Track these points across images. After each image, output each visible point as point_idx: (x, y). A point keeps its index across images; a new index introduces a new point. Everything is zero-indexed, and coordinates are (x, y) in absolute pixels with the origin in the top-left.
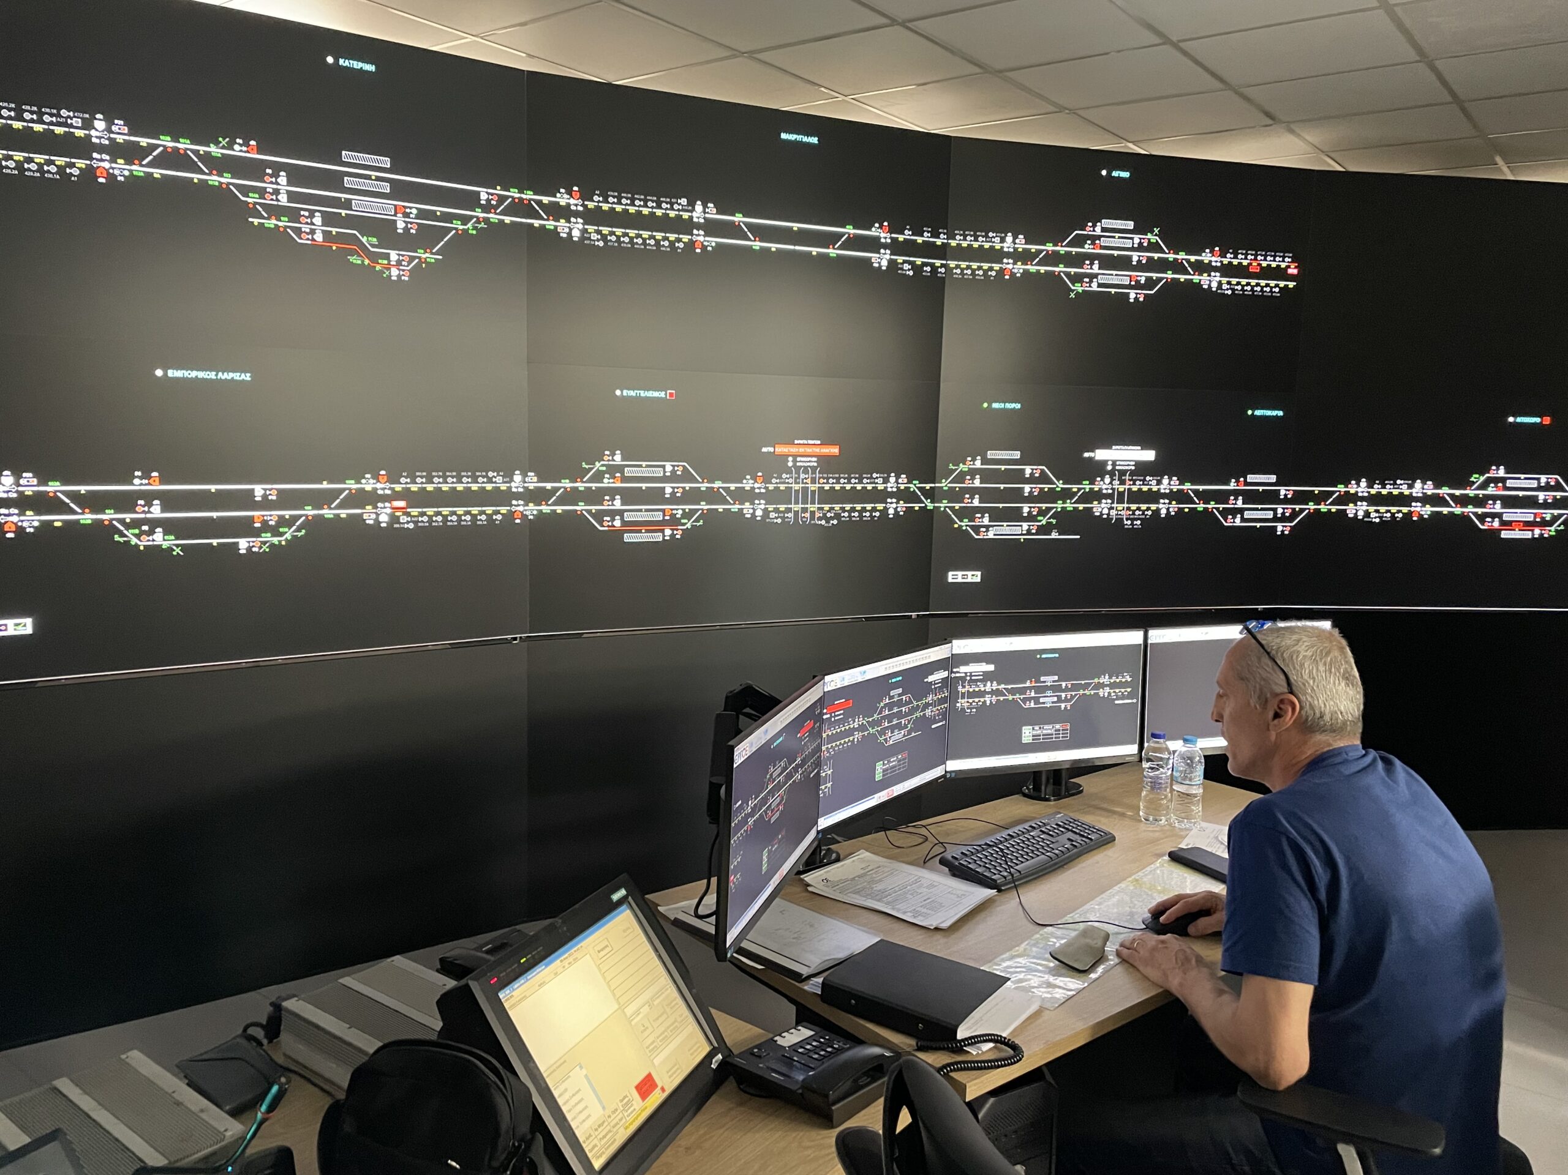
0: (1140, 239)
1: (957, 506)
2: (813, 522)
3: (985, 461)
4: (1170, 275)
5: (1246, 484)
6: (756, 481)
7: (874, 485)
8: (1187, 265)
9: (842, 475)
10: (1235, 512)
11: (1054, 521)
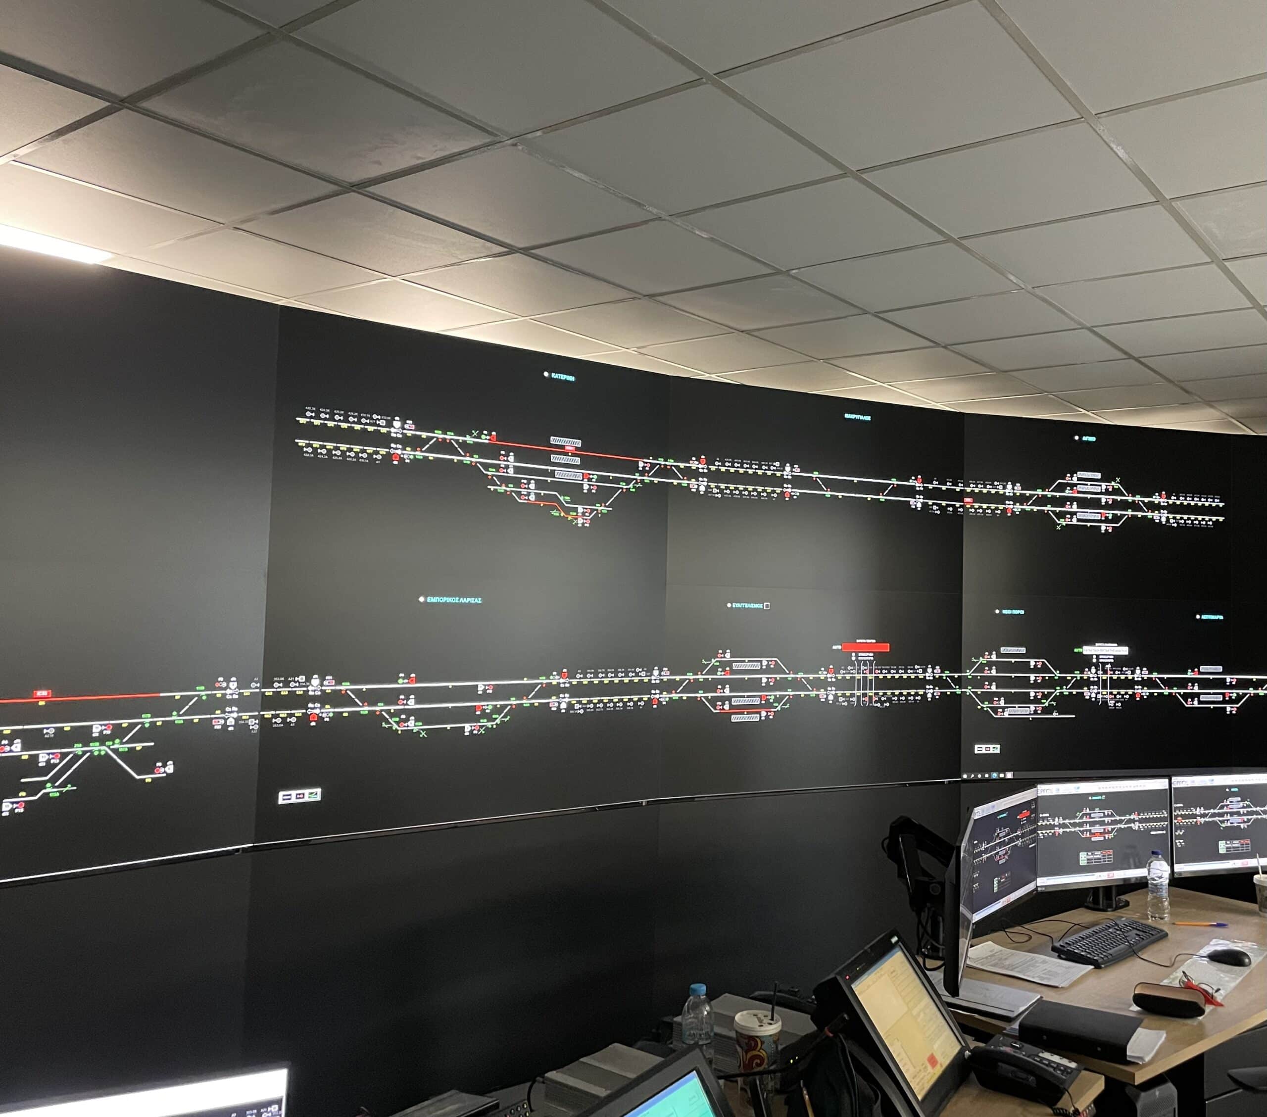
0: (1107, 486)
1: (979, 691)
2: (871, 705)
3: (999, 655)
4: (1130, 512)
5: (1200, 673)
6: (828, 673)
7: (916, 675)
8: (1142, 505)
9: (892, 667)
10: (1193, 696)
11: (1054, 704)
